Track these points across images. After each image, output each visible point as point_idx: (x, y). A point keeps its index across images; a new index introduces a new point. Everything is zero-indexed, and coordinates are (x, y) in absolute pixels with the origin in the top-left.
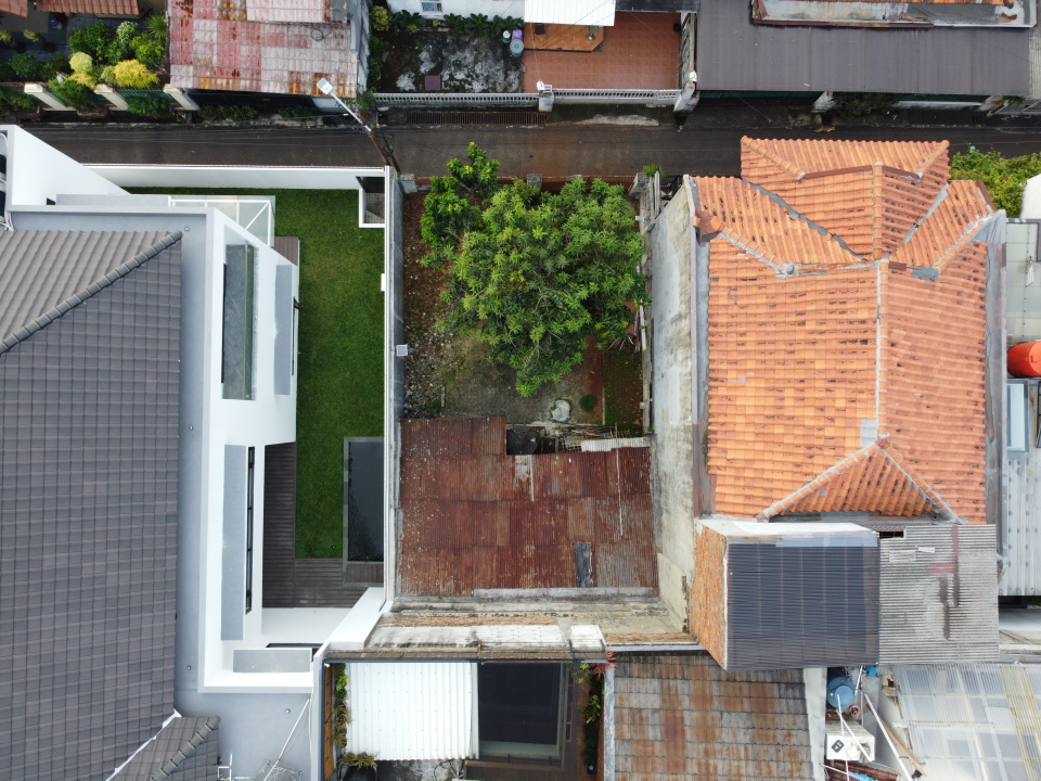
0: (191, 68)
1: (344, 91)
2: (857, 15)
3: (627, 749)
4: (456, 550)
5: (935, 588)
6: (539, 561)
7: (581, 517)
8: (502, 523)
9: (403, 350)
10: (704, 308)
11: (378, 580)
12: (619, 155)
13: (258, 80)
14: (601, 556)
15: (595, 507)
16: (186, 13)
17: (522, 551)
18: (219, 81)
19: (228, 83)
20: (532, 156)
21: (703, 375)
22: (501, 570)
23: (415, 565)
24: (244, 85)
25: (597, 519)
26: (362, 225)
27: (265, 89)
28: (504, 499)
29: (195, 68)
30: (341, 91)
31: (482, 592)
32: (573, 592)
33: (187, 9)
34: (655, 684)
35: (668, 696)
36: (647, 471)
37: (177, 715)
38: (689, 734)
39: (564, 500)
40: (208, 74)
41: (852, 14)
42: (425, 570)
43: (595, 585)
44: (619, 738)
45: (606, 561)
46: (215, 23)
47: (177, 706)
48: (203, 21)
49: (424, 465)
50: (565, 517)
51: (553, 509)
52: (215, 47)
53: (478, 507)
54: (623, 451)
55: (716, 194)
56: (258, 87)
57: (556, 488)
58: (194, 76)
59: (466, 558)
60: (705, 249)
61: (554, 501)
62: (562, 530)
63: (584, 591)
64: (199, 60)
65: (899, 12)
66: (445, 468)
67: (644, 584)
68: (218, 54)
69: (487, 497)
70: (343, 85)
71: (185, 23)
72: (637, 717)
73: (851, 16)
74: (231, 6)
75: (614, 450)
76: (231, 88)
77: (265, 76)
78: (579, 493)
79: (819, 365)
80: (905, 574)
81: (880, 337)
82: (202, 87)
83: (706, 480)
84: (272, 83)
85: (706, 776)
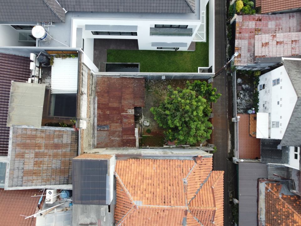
0: (241, 21)
1: (236, 62)
2: (261, 210)
3: (52, 133)
4: (108, 92)
5: (94, 221)
6: (105, 115)
7: (116, 127)
8: (115, 105)
9: (164, 78)
10: (175, 158)
11: (100, 71)
12: (220, 141)
13: (239, 39)
14: (105, 132)
15: (119, 131)
16: (257, 19)
17: (107, 110)
18: (238, 28)
19: (238, 31)
20: (219, 116)
21: (155, 158)
22: (102, 104)
23: (104, 81)
24: (237, 35)
25: (116, 132)
26: (199, 68)
27: (236, 41)
28: (122, 106)
29: (242, 22)
30: (236, 61)
31: (96, 99)
32: (96, 124)
33: (258, 20)
34: (69, 142)
35: (66, 145)
36: (129, 146)
37: (66, 12)
38: (55, 151)
39: (121, 123)
40: (240, 25)
41: (262, 208)
42: (103, 84)
43: (97, 131)
44: (55, 131)
45: (104, 134)
46: (254, 27)
47: (68, 12)
48: (254, 24)
49: (132, 84)
50: (117, 123)
51: (119, 119)
52: (247, 27)
53: (120, 98)
54: (135, 140)
55: (207, 163)
56: (237, 39)
57: (125, 120)
58: (239, 22)
59: (106, 95)
60: (191, 159)
61: (121, 119)
62: (113, 121)
63: (96, 127)
64: (244, 23)
65: (263, 223)
66: (131, 90)
67: (97, 144)
68: (245, 28)
69: (123, 101)
70: (238, 62)
71: (254, 19)
72: (60, 136)
73: (261, 208)
74: (259, 32)
75: (135, 137)
76: (236, 31)
77: (240, 41)
78: (123, 127)
79: (158, 190)
80: (98, 212)
81: (166, 207)
82: (236, 24)
83: (126, 158)
84: (238, 43)
85: (43, 155)
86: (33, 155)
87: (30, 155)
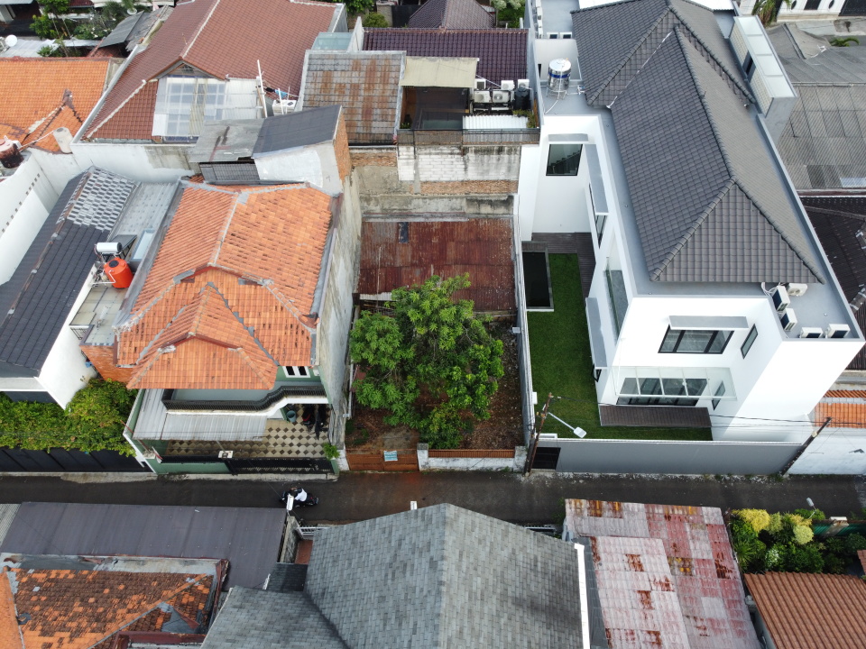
0: (706, 522)
1: (575, 504)
3: (391, 105)
4: (478, 240)
6: (430, 235)
7: (404, 255)
8: (451, 253)
9: (515, 330)
12: (353, 499)
13: (648, 513)
14: (394, 237)
15: (394, 261)
16: (720, 563)
17: (439, 239)
18: (681, 512)
19: (673, 510)
22: (452, 231)
23: (502, 233)
24: (660, 510)
25: (394, 255)
27: (641, 506)
28: (450, 266)
29: (703, 522)
30: (578, 504)
31: (463, 220)
32: (411, 220)
33: (721, 567)
35: (368, 125)
36: (361, 280)
37: (609, 107)
38: (360, 111)
39: (413, 265)
40: (691, 518)
42: (497, 230)
43: (398, 223)
44: (394, 109)
45: (391, 235)
46: (694, 556)
47: (609, 110)
48: (705, 557)
49: (500, 284)
50: (413, 257)
51: (420, 260)
52: (690, 537)
53: (466, 263)
54: (373, 292)
55: (299, 352)
56: (647, 507)
57: (417, 272)
58: (702, 516)
59: (472, 236)
61: (420, 265)
62: (415, 250)
63: (404, 221)
64: (701, 528)
65: (103, 565)
66: (486, 282)
67: (370, 224)
68: (686, 532)
69: (460, 267)
70: (576, 508)
71: (719, 556)
72: (384, 118)
74: (682, 569)
75: (380, 293)
76: (670, 507)
77: (643, 515)
78: (404, 269)
80: (242, 145)
82: (694, 508)
84: (636, 510)
85: (354, 96)
86: (355, 81)
87: (356, 78)
